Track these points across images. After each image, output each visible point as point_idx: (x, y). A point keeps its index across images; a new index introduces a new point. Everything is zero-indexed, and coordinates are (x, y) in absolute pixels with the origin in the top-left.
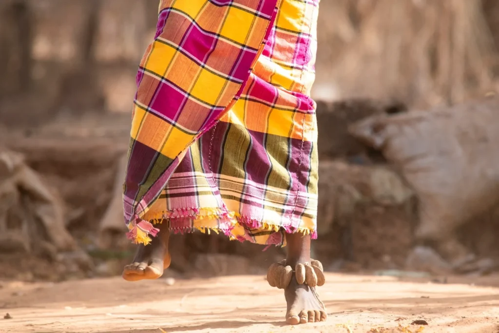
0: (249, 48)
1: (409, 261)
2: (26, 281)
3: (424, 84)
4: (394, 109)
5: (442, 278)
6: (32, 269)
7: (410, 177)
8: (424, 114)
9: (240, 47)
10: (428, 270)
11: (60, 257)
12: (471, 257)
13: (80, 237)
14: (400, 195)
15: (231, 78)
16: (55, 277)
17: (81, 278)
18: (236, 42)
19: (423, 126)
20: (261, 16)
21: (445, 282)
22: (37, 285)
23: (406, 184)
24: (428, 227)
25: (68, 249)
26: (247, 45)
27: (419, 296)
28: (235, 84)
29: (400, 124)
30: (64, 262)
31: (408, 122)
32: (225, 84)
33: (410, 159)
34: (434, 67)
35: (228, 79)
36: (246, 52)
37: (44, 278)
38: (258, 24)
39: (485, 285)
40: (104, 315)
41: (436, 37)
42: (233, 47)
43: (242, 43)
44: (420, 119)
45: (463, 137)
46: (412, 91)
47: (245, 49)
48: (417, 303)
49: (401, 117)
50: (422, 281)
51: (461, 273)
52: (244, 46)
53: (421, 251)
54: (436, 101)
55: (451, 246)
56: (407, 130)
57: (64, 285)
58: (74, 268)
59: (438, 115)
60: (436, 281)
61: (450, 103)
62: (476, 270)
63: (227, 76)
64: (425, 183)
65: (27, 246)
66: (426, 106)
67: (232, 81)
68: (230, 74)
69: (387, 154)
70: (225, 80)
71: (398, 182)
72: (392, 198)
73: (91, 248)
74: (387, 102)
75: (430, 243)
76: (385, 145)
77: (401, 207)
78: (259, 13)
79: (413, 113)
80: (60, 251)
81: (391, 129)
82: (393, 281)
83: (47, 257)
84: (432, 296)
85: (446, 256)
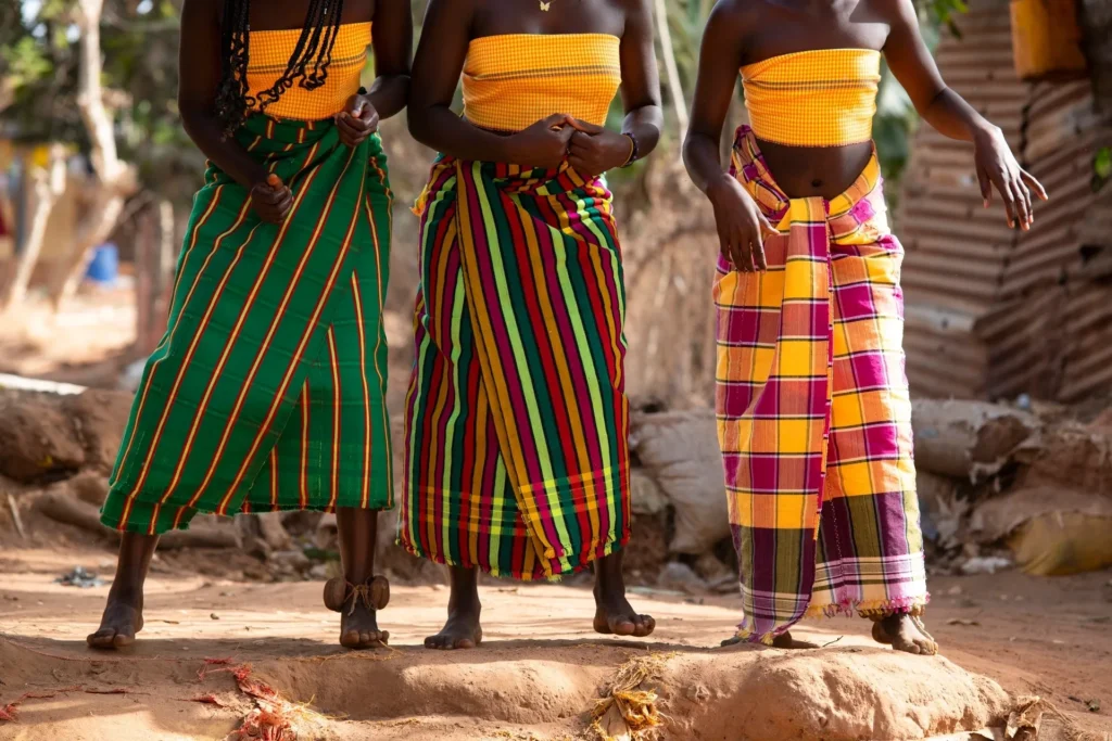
0: (816, 376)
1: (661, 578)
2: (235, 580)
3: (685, 382)
4: (652, 408)
5: (697, 599)
6: (242, 566)
7: (666, 484)
8: (685, 414)
10: (682, 589)
11: (274, 555)
12: (728, 576)
13: (298, 535)
14: (655, 503)
15: (811, 416)
16: (268, 577)
17: (295, 581)
18: (800, 377)
19: (682, 427)
20: (817, 340)
22: (248, 585)
23: (662, 491)
24: (683, 541)
25: (284, 548)
26: (813, 374)
27: (672, 617)
28: (818, 421)
29: (657, 424)
30: (277, 562)
31: (668, 423)
32: (808, 426)
33: (666, 465)
34: (698, 362)
35: (808, 418)
36: (816, 382)
37: (255, 577)
38: (817, 350)
40: (319, 622)
42: (800, 382)
43: (808, 374)
44: (680, 420)
46: (672, 388)
47: (813, 379)
48: (668, 625)
49: (660, 416)
50: (675, 601)
51: (718, 593)
52: (810, 377)
53: (674, 567)
55: (708, 562)
56: (666, 431)
57: (278, 586)
58: (289, 568)
59: (700, 417)
60: (690, 601)
63: (806, 416)
64: (681, 491)
65: (239, 543)
66: (687, 407)
67: (814, 418)
68: (809, 413)
69: (642, 457)
70: (806, 421)
71: (653, 489)
72: (645, 506)
73: (308, 546)
74: (646, 400)
75: (686, 558)
76: (642, 447)
77: (655, 517)
78: (814, 337)
79: (672, 414)
80: (274, 549)
81: (648, 430)
82: (637, 599)
83: (259, 554)
84: (685, 619)
85: (702, 574)
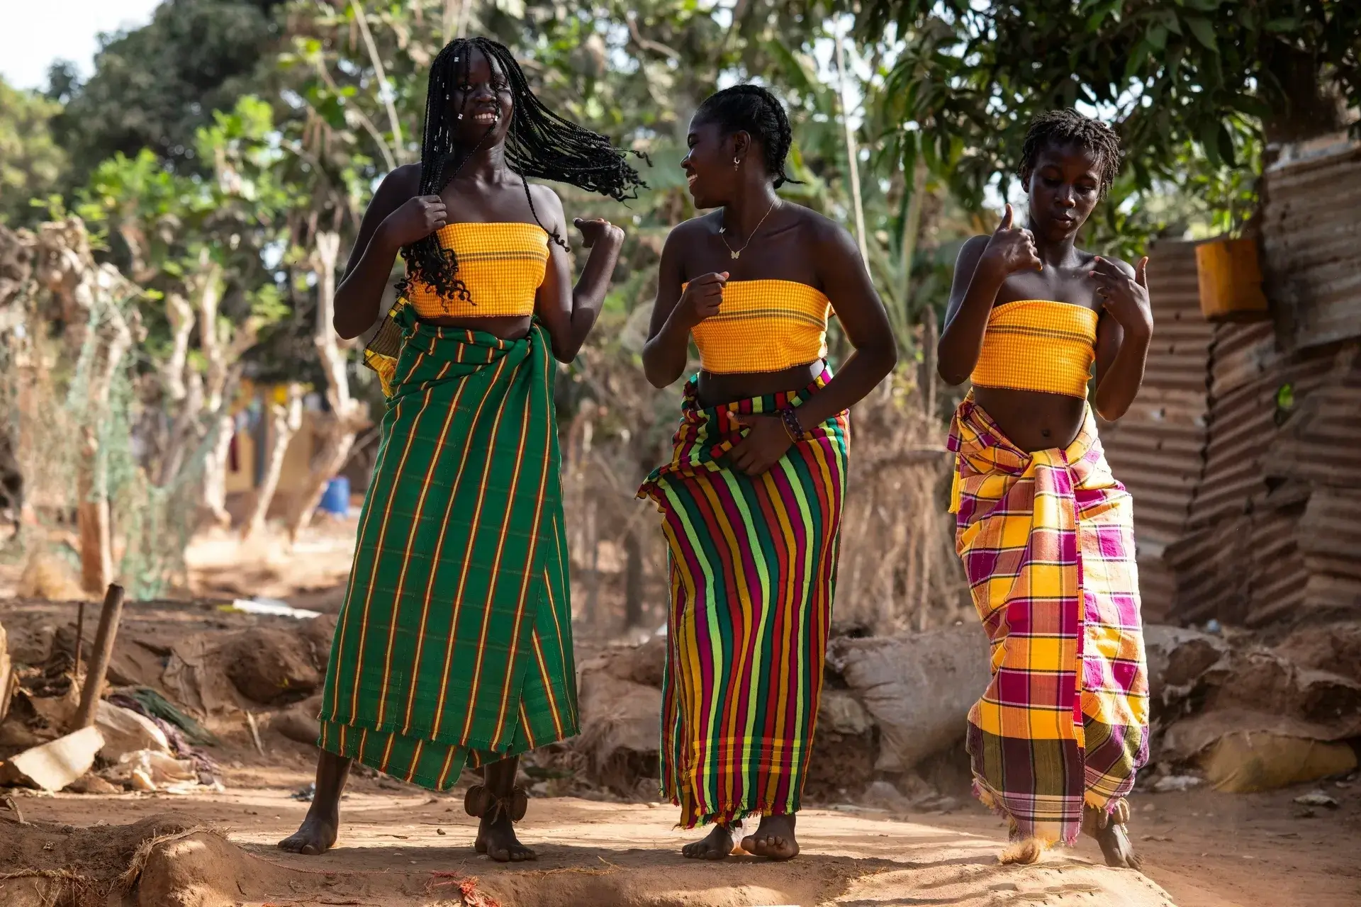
0: (1067, 598)
1: (867, 796)
3: (888, 607)
4: (857, 633)
7: (871, 705)
8: (889, 639)
9: (1059, 600)
10: (887, 807)
12: (933, 794)
14: (861, 724)
15: (1064, 635)
19: (887, 651)
20: (1066, 565)
21: (906, 820)
23: (867, 712)
24: (888, 760)
26: (1064, 595)
27: (877, 834)
28: (1069, 640)
29: (863, 649)
31: (871, 647)
32: (1061, 645)
33: (871, 687)
34: (900, 588)
35: (1061, 637)
36: (1067, 603)
38: (1066, 574)
39: (941, 825)
41: (904, 556)
42: (1052, 604)
43: (1058, 594)
44: (885, 644)
45: (929, 664)
46: (876, 614)
47: (1064, 600)
49: (865, 640)
50: (881, 818)
51: (921, 811)
52: (1061, 597)
53: (880, 786)
54: (901, 625)
55: (912, 781)
56: (871, 655)
59: (903, 641)
60: (896, 819)
61: (915, 628)
62: (938, 808)
63: (1058, 635)
64: (886, 712)
66: (890, 631)
67: (1066, 638)
68: (1061, 632)
69: (847, 679)
70: (1058, 640)
71: (859, 710)
72: (852, 727)
74: (851, 624)
75: (889, 776)
76: (847, 669)
77: (861, 736)
78: (1063, 563)
79: (877, 638)
81: (854, 653)
85: (906, 792)
